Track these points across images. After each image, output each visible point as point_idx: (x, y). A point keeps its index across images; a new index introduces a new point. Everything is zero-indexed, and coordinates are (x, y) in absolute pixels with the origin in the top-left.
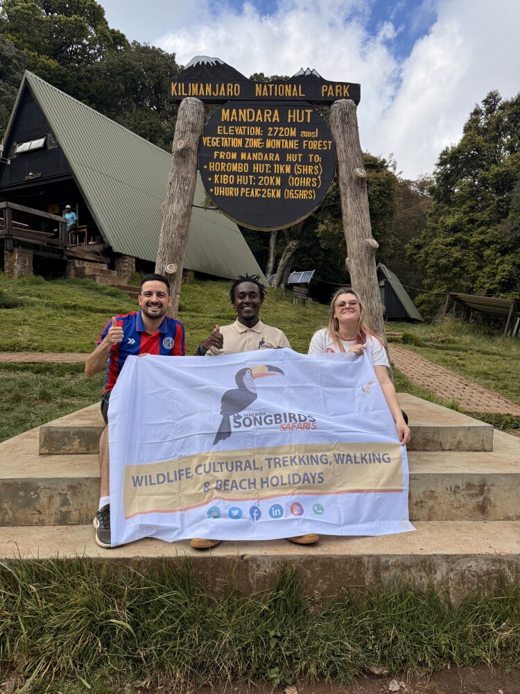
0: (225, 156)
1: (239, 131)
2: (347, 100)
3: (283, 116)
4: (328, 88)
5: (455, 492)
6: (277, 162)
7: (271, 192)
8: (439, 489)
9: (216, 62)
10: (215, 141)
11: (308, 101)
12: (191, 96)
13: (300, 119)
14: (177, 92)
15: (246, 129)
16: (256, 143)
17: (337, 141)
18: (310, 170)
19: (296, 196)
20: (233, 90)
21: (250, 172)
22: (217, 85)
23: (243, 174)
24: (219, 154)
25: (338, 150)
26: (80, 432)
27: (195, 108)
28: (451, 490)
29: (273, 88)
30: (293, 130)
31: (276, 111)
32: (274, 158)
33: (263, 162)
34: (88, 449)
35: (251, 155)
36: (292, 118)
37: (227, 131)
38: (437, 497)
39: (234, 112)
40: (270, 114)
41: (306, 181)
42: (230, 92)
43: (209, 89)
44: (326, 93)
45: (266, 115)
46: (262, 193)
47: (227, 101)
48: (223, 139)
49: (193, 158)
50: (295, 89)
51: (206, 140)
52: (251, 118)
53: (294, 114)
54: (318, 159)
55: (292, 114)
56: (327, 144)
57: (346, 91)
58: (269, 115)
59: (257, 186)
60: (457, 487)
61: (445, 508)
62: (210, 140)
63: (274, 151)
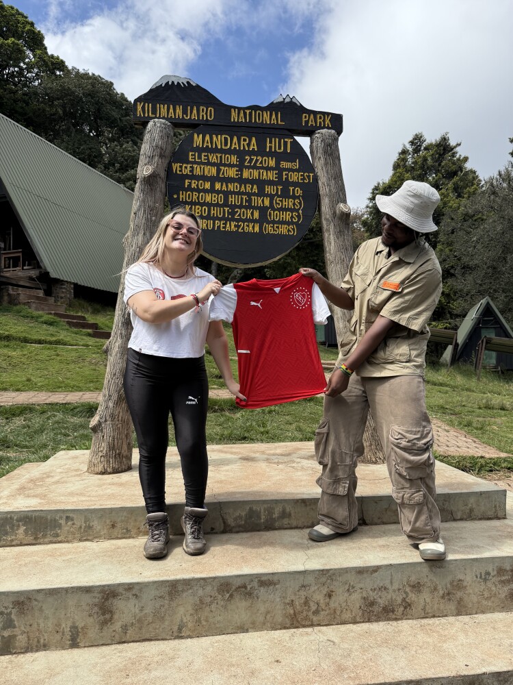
0: (197, 185)
1: (213, 158)
2: (330, 131)
3: (261, 144)
4: (309, 117)
5: (485, 580)
6: (254, 194)
7: (248, 226)
8: (468, 578)
9: (188, 83)
10: (186, 168)
11: (289, 130)
12: (159, 118)
13: (280, 148)
14: (144, 113)
15: (221, 157)
16: (232, 173)
17: (319, 174)
18: (290, 203)
19: (276, 231)
20: (206, 114)
21: (226, 204)
22: (189, 108)
23: (217, 205)
24: (190, 183)
25: (320, 182)
26: (27, 517)
27: (164, 131)
28: (481, 577)
29: (251, 114)
30: (272, 159)
31: (254, 139)
32: (252, 189)
33: (239, 193)
34: (36, 538)
35: (227, 187)
36: (271, 147)
37: (200, 157)
38: (465, 587)
39: (208, 137)
40: (247, 142)
41: (287, 216)
42: (203, 116)
43: (179, 111)
44: (307, 122)
45: (242, 143)
46: (238, 226)
47: (199, 125)
48: (195, 166)
49: (161, 186)
50: (274, 117)
51: (176, 166)
52: (226, 145)
53: (273, 143)
54: (299, 192)
55: (271, 142)
56: (309, 177)
57: (327, 122)
58: (245, 143)
59: (233, 219)
60: (488, 573)
61: (475, 599)
62: (181, 167)
63: (252, 182)
